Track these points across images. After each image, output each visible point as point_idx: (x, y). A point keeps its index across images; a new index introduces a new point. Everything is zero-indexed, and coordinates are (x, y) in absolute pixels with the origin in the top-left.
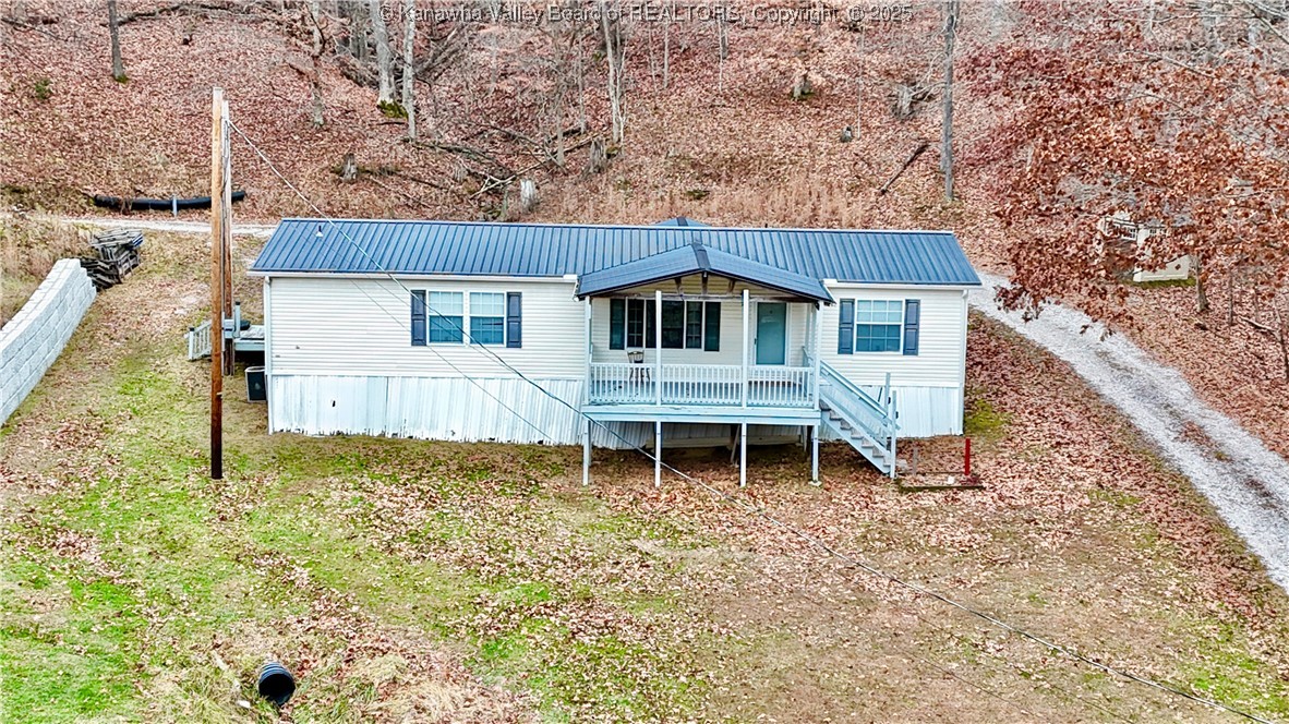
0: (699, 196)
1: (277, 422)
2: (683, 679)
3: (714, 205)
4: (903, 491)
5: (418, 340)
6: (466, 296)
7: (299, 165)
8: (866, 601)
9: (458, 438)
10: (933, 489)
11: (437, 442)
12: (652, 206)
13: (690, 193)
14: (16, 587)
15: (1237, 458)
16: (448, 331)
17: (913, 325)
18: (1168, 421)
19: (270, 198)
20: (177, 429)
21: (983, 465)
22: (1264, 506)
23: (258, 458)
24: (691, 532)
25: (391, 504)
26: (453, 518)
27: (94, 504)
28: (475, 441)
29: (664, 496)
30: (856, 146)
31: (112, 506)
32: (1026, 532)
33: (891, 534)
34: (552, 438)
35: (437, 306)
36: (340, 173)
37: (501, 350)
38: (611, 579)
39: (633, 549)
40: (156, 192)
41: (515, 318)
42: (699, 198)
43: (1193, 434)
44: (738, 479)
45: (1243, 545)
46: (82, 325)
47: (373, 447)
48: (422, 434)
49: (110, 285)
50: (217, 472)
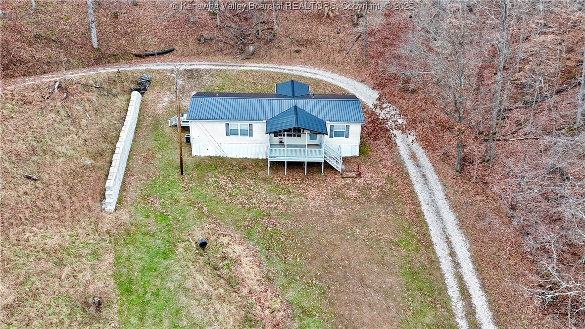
0: (297, 52)
1: (194, 153)
2: (290, 242)
3: (302, 55)
4: (343, 178)
5: (227, 135)
6: (239, 125)
7: (188, 37)
8: (331, 216)
9: (238, 157)
10: (350, 177)
11: (232, 158)
12: (285, 55)
13: (295, 51)
14: (143, 219)
15: (422, 166)
16: (235, 133)
17: (348, 131)
18: (408, 151)
19: (181, 50)
20: (170, 155)
21: (363, 168)
22: (425, 184)
23: (191, 166)
24: (293, 192)
25: (223, 183)
26: (238, 188)
27: (155, 186)
28: (242, 158)
29: (287, 178)
30: (341, 35)
31: (159, 186)
32: (369, 193)
33: (339, 193)
34: (260, 157)
35: (232, 127)
36: (200, 40)
37: (248, 137)
38: (275, 208)
39: (280, 198)
40: (151, 50)
41: (251, 130)
42: (298, 52)
43: (413, 157)
44: (305, 172)
45: (417, 197)
46: (140, 110)
47: (218, 161)
48: (229, 156)
49: (144, 93)
50: (182, 173)
